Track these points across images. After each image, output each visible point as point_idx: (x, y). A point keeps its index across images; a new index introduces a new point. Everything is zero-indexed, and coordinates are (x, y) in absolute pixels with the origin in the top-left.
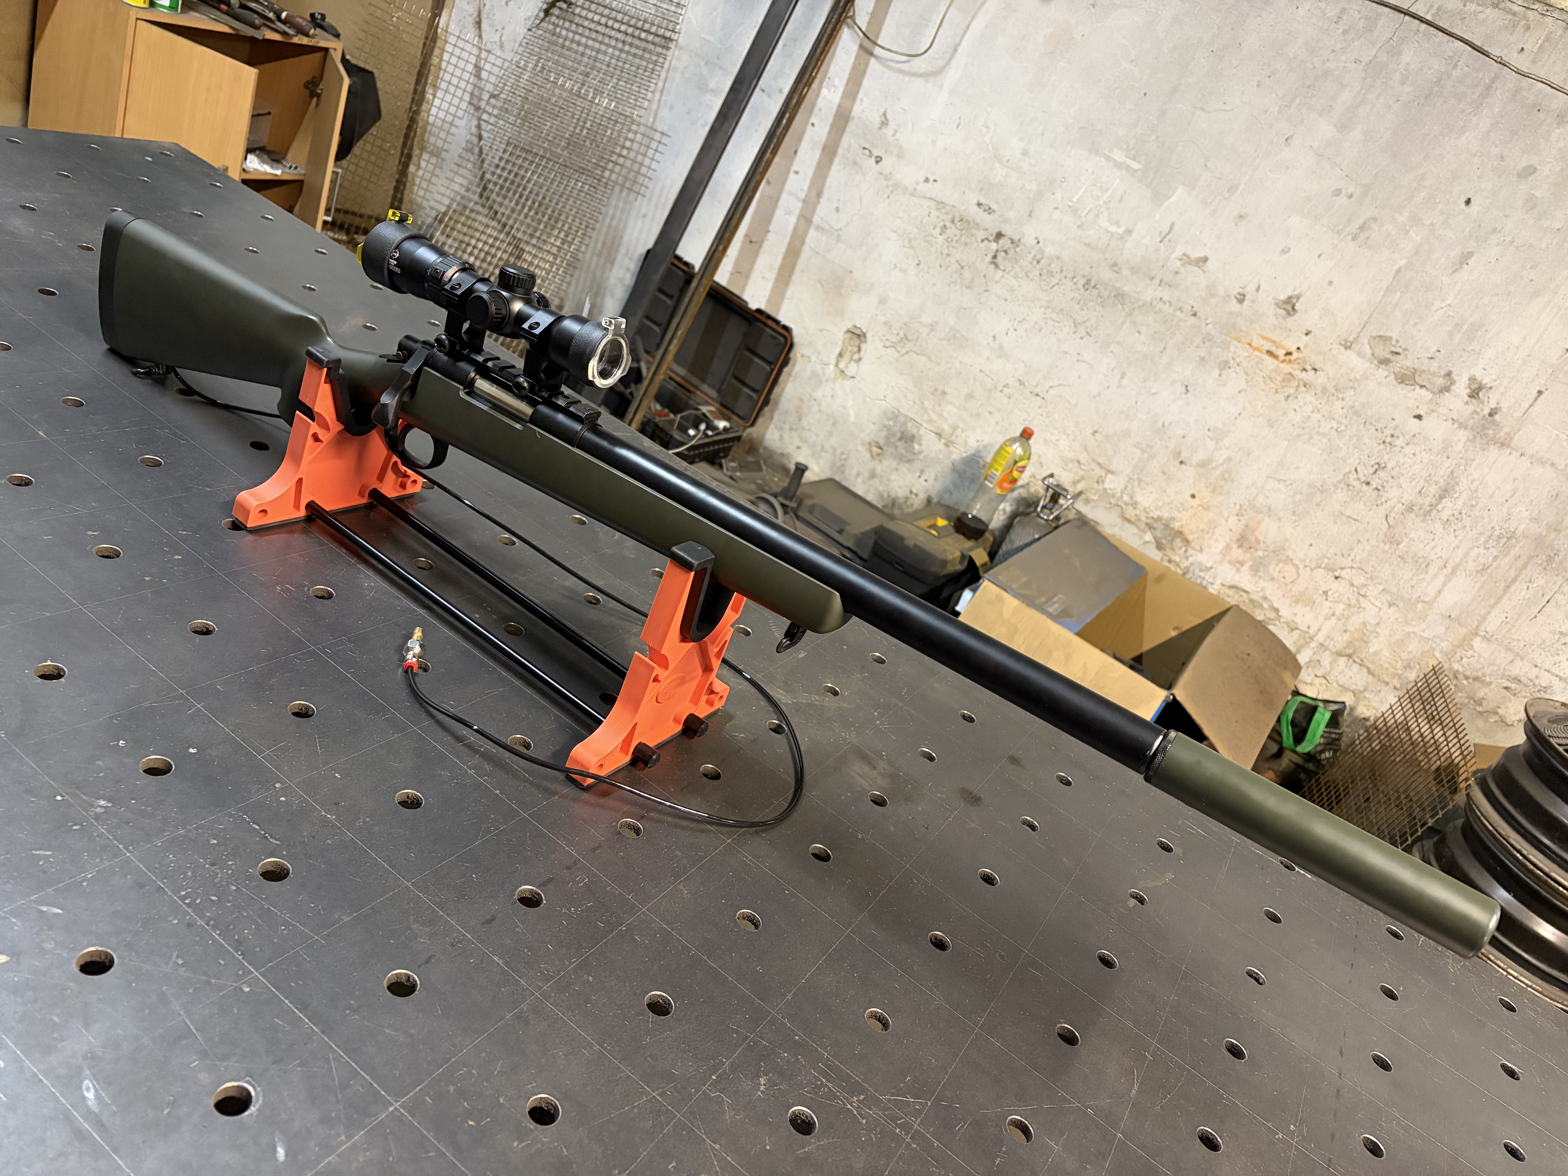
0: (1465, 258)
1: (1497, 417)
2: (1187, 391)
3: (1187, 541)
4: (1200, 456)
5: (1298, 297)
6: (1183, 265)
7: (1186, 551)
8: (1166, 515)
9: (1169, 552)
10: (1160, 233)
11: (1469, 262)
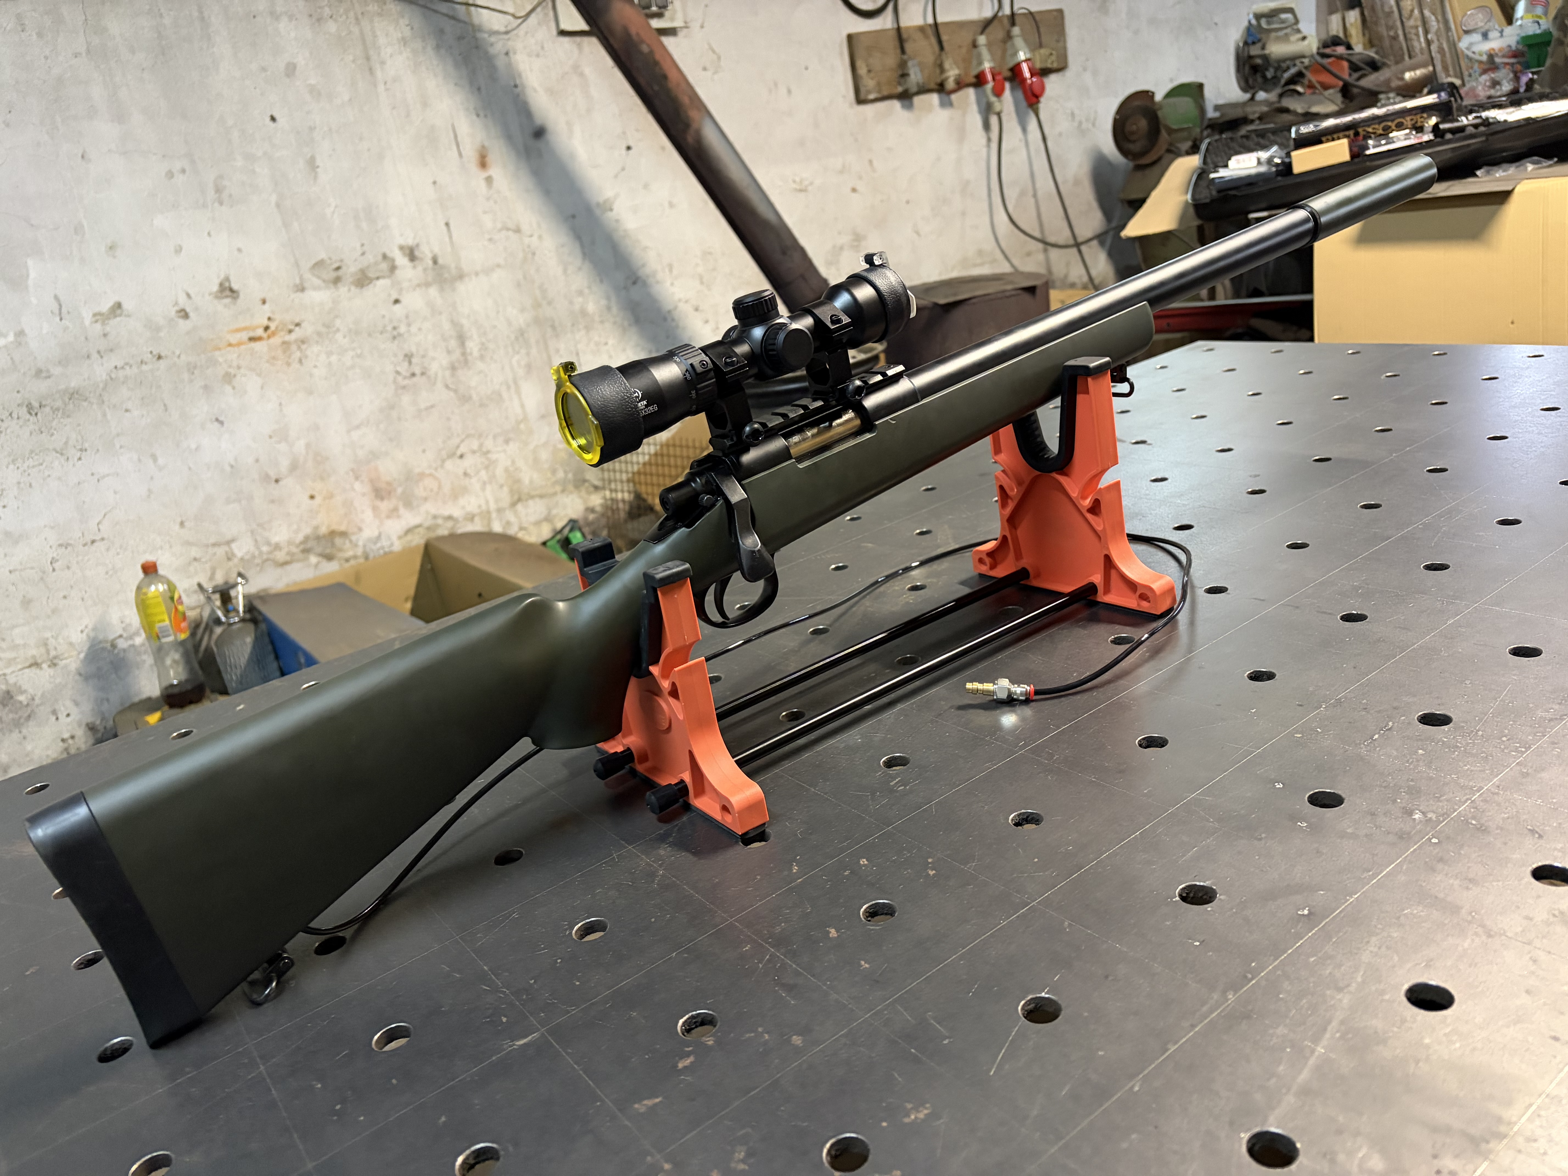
0: (312, 164)
1: (440, 261)
2: (222, 423)
3: (344, 534)
4: (285, 464)
5: (227, 279)
6: (103, 324)
7: (351, 541)
8: (307, 530)
9: (340, 555)
10: (52, 312)
11: (317, 164)
